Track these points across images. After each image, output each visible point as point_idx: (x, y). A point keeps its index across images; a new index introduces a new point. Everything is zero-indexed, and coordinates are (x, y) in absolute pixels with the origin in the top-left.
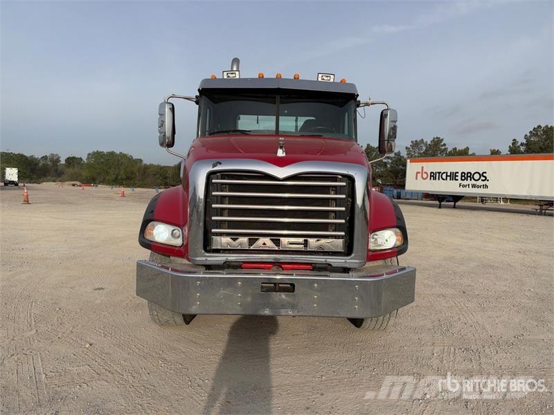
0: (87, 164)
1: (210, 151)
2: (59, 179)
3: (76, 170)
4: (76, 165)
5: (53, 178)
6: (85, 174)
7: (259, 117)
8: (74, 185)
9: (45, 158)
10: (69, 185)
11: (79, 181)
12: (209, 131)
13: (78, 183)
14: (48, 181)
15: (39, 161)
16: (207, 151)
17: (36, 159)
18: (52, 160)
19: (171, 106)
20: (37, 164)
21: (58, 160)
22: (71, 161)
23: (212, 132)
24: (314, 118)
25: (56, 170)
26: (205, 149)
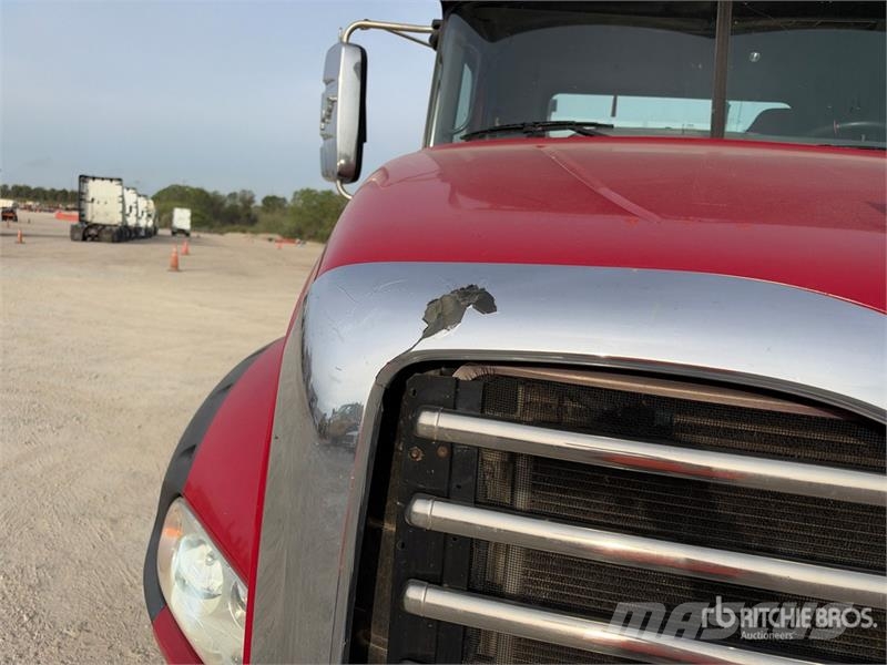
0: (292, 208)
1: (461, 199)
2: (252, 229)
3: (277, 216)
4: (278, 209)
5: (243, 227)
6: (289, 223)
7: (620, 98)
8: (270, 240)
9: (233, 196)
10: (264, 239)
11: (279, 233)
12: (470, 124)
13: (277, 237)
14: (235, 231)
15: (225, 201)
16: (452, 200)
17: (220, 197)
18: (243, 200)
19: (358, 58)
20: (222, 204)
21: (251, 201)
22: (272, 202)
23: (477, 129)
24: (787, 106)
25: (249, 215)
26: (447, 187)
